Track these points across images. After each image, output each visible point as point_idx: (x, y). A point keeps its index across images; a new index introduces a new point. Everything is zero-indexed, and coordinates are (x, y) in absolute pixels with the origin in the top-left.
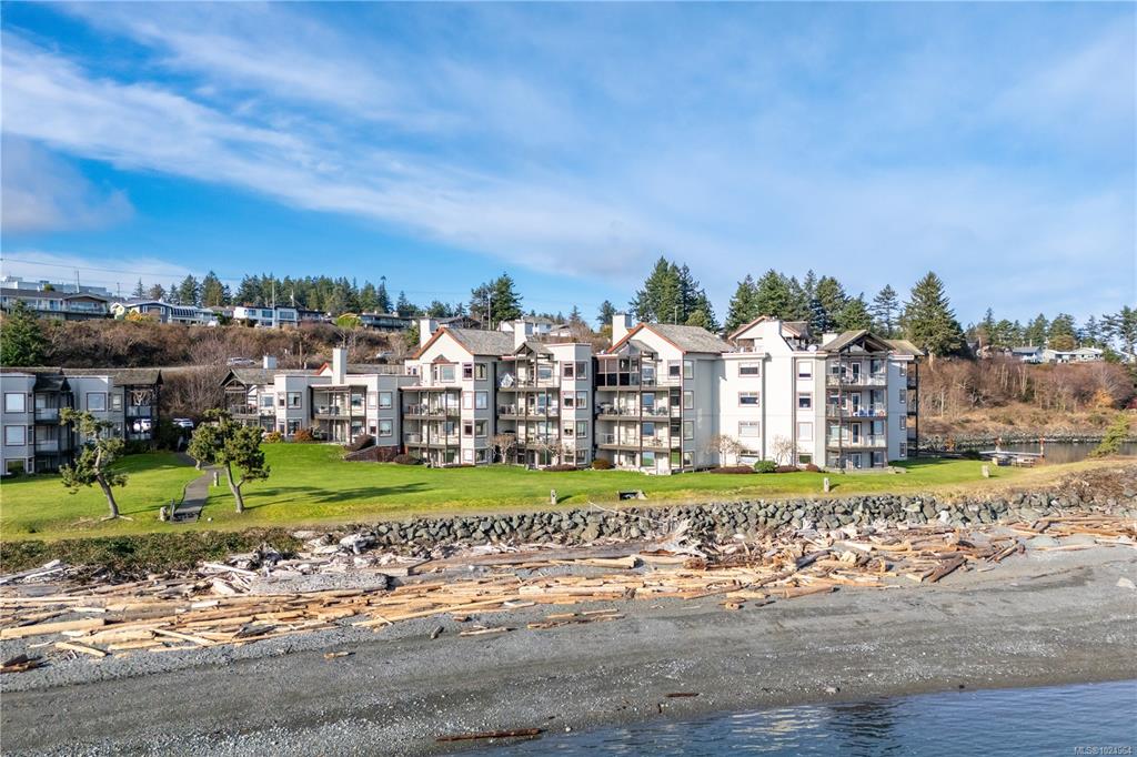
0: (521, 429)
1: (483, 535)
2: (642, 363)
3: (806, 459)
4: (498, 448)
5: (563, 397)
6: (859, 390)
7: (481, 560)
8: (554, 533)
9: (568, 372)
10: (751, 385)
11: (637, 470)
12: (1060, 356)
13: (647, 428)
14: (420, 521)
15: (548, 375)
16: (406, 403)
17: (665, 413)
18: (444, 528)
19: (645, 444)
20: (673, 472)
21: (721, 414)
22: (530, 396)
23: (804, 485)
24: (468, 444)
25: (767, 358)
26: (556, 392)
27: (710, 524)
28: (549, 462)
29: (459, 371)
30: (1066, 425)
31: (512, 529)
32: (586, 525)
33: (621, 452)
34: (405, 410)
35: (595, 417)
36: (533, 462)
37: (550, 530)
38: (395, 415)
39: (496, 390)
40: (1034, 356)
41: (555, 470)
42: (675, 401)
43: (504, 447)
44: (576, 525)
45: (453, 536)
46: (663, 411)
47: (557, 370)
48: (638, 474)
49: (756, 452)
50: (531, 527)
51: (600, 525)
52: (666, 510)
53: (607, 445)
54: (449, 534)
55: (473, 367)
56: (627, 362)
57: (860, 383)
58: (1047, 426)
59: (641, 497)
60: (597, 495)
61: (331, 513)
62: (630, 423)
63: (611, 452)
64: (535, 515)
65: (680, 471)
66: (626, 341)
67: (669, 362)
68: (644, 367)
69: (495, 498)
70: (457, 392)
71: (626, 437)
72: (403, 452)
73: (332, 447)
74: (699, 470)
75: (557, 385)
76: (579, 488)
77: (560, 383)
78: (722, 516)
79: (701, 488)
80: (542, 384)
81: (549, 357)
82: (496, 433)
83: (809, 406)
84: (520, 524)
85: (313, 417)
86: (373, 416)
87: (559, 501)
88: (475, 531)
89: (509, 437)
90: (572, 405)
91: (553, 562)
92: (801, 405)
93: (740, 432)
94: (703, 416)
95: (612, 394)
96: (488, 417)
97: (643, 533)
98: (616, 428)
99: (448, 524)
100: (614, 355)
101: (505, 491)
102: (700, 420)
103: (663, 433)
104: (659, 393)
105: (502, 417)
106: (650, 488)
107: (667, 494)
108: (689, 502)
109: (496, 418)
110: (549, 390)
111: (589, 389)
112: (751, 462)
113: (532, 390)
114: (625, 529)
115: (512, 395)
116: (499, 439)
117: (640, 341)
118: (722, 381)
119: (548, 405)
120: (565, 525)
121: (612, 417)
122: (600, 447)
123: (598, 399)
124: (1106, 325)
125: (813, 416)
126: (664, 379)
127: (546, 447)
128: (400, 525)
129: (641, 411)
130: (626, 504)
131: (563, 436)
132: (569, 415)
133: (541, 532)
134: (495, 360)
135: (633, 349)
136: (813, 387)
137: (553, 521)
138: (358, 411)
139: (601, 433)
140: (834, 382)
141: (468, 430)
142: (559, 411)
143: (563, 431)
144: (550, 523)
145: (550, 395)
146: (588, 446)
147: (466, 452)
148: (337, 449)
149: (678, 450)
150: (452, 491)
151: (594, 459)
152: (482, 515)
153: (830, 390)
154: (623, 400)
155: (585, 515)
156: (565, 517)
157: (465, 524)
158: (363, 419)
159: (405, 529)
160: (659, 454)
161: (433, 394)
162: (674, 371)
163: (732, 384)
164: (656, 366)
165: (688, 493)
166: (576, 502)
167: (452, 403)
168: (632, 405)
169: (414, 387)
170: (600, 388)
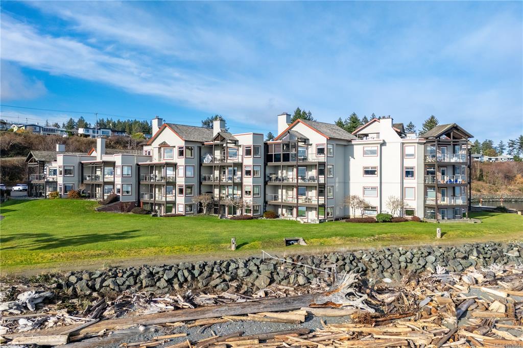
0: (216, 191)
1: (166, 284)
2: (298, 146)
3: (410, 212)
4: (201, 204)
5: (245, 169)
6: (446, 165)
7: (153, 318)
8: (230, 281)
9: (248, 152)
10: (373, 162)
11: (294, 219)
12: (491, 159)
13: (301, 190)
14: (110, 270)
15: (235, 155)
16: (142, 172)
17: (314, 180)
18: (131, 277)
19: (300, 202)
20: (321, 221)
21: (351, 181)
22: (222, 168)
23: (420, 233)
24: (181, 200)
25: (383, 144)
26: (240, 166)
27: (363, 270)
28: (235, 213)
29: (176, 151)
30: (507, 192)
31: (193, 277)
32: (259, 272)
33: (283, 207)
34: (141, 178)
35: (266, 183)
36: (224, 213)
37: (227, 278)
38: (133, 181)
39: (201, 165)
40: (480, 158)
41: (239, 219)
42: (321, 172)
43: (205, 202)
44: (251, 272)
45: (139, 285)
46: (312, 179)
47: (241, 151)
48: (296, 223)
49: (375, 208)
50: (211, 275)
51: (271, 273)
52: (325, 257)
53: (273, 202)
54: (136, 283)
55: (184, 149)
56: (288, 145)
57: (447, 160)
58: (498, 193)
59: (302, 243)
60: (268, 242)
61: (40, 260)
62: (289, 187)
63: (277, 207)
64: (215, 263)
65: (324, 220)
66: (288, 131)
67: (317, 145)
68: (299, 149)
69: (186, 244)
70: (175, 166)
71: (287, 196)
72: (139, 206)
73: (90, 202)
74: (337, 219)
75: (240, 161)
76: (254, 235)
77: (243, 160)
78: (372, 262)
79: (347, 236)
80: (230, 161)
81: (235, 142)
82: (200, 193)
83: (412, 176)
84: (201, 273)
85: (82, 182)
86: (118, 181)
87: (237, 248)
88: (159, 279)
89: (207, 196)
90: (250, 175)
91: (226, 318)
92: (407, 176)
93: (364, 194)
94: (339, 182)
95: (276, 168)
96: (195, 182)
97: (309, 281)
98: (280, 191)
99: (135, 273)
100: (279, 141)
101: (197, 238)
102: (337, 185)
103: (313, 194)
104: (310, 166)
105: (204, 183)
106: (307, 236)
107: (322, 240)
108: (343, 249)
109: (200, 183)
110: (235, 165)
111: (262, 163)
112: (374, 215)
113: (223, 164)
114: (293, 276)
115: (211, 168)
116: (202, 197)
117: (297, 132)
118: (352, 159)
119: (234, 174)
120: (241, 273)
121: (277, 183)
122: (269, 203)
123: (268, 172)
124: (511, 145)
125: (415, 183)
126: (313, 157)
127: (232, 203)
128: (91, 274)
129: (298, 179)
130: (292, 251)
131: (245, 195)
132: (248, 181)
133: (218, 281)
134: (200, 145)
135: (292, 136)
136: (416, 162)
137: (230, 268)
138: (109, 178)
139: (269, 194)
140: (429, 160)
141: (181, 191)
142: (241, 178)
143: (244, 193)
144: (227, 271)
145: (236, 168)
146: (261, 202)
147: (180, 206)
148: (93, 203)
149: (323, 206)
150: (154, 238)
151: (265, 211)
152: (170, 262)
153: (427, 165)
154: (285, 171)
155: (258, 263)
156: (241, 265)
157: (151, 273)
158: (113, 183)
159: (95, 279)
160: (309, 208)
161: (159, 166)
162: (321, 151)
163: (359, 161)
164: (307, 149)
165: (337, 240)
166: (251, 248)
167: (170, 173)
168: (291, 176)
169: (148, 162)
170: (269, 164)
